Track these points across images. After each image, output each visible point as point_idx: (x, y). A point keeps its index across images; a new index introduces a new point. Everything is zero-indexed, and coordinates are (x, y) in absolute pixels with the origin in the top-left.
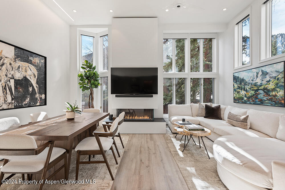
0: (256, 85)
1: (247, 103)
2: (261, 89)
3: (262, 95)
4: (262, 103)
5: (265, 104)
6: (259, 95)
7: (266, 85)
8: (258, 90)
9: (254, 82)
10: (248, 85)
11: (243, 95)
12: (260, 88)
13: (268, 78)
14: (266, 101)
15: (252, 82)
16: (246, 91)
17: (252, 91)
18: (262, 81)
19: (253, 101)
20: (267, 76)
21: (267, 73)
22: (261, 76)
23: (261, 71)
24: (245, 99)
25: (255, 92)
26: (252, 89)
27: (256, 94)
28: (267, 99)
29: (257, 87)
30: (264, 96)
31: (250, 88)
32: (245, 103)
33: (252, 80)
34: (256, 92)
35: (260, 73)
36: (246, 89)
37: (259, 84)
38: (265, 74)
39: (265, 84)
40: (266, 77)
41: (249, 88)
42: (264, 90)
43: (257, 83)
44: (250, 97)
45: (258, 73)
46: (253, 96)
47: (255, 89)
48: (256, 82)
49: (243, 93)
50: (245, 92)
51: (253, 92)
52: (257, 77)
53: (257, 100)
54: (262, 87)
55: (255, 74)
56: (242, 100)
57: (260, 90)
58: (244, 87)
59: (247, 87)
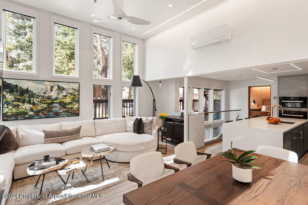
0: (50, 98)
1: (34, 118)
2: (57, 103)
3: (57, 108)
4: (57, 115)
5: (61, 116)
6: (54, 108)
7: (63, 99)
8: (53, 103)
9: (47, 95)
10: (38, 98)
11: (26, 109)
12: (55, 101)
13: (64, 93)
14: (63, 113)
15: (43, 94)
16: (34, 104)
17: (43, 105)
18: (58, 95)
19: (45, 115)
20: (64, 91)
21: (64, 89)
22: (57, 91)
23: (56, 85)
24: (31, 113)
25: (47, 106)
26: (43, 102)
27: (49, 107)
28: (64, 111)
29: (51, 100)
30: (60, 108)
31: (41, 101)
32: (31, 118)
33: (44, 93)
34: (49, 105)
35: (56, 88)
36: (34, 102)
37: (54, 97)
38: (60, 89)
39: (61, 98)
40: (62, 92)
41: (38, 101)
42: (60, 103)
43: (52, 96)
44: (40, 111)
45: (52, 88)
46: (44, 109)
47: (49, 102)
48: (50, 95)
49: (27, 106)
50: (31, 106)
51: (45, 106)
52: (51, 90)
53: (51, 113)
54: (58, 101)
55: (49, 88)
56: (25, 115)
57: (54, 103)
58: (29, 99)
59: (36, 101)
